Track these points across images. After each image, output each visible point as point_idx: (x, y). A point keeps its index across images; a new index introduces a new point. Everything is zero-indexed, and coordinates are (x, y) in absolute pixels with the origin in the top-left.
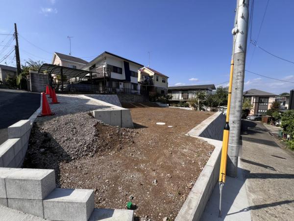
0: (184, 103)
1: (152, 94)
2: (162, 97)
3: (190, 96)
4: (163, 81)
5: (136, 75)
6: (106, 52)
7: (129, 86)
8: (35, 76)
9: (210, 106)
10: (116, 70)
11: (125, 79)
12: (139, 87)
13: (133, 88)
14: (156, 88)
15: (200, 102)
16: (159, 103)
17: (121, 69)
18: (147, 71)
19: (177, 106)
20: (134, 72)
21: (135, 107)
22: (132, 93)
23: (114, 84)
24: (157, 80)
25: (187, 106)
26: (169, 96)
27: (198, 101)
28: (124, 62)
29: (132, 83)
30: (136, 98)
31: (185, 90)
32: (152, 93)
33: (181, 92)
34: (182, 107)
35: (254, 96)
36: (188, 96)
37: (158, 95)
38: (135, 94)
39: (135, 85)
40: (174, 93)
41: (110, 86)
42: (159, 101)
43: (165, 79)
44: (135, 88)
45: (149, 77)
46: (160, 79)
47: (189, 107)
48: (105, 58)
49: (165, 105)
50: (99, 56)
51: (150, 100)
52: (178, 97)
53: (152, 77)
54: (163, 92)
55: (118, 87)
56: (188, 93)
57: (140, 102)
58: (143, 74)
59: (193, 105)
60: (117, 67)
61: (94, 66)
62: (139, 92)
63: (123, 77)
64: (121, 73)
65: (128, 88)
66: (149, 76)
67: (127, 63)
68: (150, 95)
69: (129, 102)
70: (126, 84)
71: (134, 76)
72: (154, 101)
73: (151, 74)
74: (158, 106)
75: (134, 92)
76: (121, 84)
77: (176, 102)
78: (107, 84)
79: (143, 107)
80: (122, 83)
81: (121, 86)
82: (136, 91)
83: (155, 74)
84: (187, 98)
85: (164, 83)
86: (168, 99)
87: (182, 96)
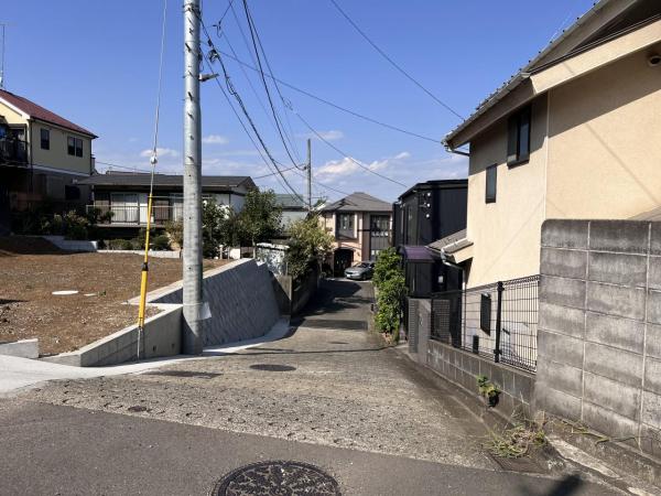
0: (154, 237)
1: (22, 199)
2: (71, 214)
4: (71, 151)
14: (42, 175)
16: (57, 240)
24: (45, 144)
25: (164, 245)
26: (98, 211)
32: (23, 196)
33: (143, 197)
35: (358, 212)
36: (170, 212)
37: (50, 206)
42: (54, 230)
43: (79, 142)
46: (59, 142)
47: (169, 249)
49: (82, 244)
51: (16, 228)
52: (133, 213)
53: (19, 129)
54: (73, 193)
56: (170, 202)
68: (13, 204)
72: (36, 230)
73: (16, 117)
77: (130, 235)
83: (33, 120)
84: (165, 216)
85: (75, 158)
86: (94, 221)
87: (153, 212)
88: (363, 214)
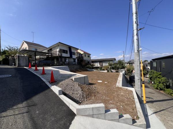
0: (101, 68)
1: (83, 64)
2: (89, 65)
3: (104, 64)
4: (88, 57)
6: (60, 43)
7: (72, 60)
8: (20, 57)
9: (116, 69)
10: (65, 52)
11: (69, 56)
12: (76, 60)
14: (85, 60)
15: (110, 68)
16: (88, 69)
17: (67, 51)
19: (98, 70)
20: (74, 52)
21: (76, 72)
22: (73, 64)
23: (63, 59)
24: (85, 56)
25: (104, 70)
30: (76, 67)
31: (101, 61)
33: (99, 62)
34: (101, 70)
36: (103, 64)
37: (87, 64)
38: (75, 64)
39: (74, 59)
40: (95, 63)
41: (61, 61)
43: (89, 55)
44: (74, 61)
46: (87, 55)
48: (59, 45)
49: (91, 70)
50: (55, 44)
51: (83, 67)
52: (97, 65)
54: (88, 62)
55: (65, 61)
56: (103, 63)
57: (78, 69)
59: (107, 69)
60: (65, 50)
61: (51, 49)
62: (77, 63)
63: (68, 55)
64: (67, 53)
66: (81, 54)
67: (70, 48)
69: (72, 69)
70: (70, 59)
71: (74, 55)
72: (85, 68)
74: (88, 71)
77: (97, 68)
78: (60, 60)
79: (81, 72)
80: (68, 59)
81: (67, 61)
83: (84, 53)
84: (102, 65)
86: (92, 66)
87: (100, 65)
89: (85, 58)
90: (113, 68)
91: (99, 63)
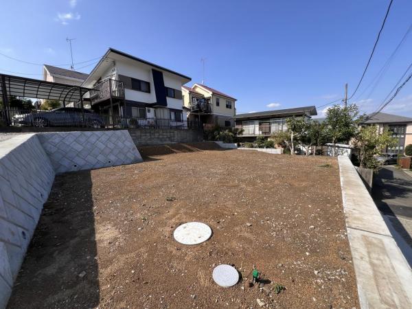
0: (264, 141)
1: (208, 126)
2: (227, 132)
3: (275, 128)
4: (227, 106)
5: (178, 96)
6: (112, 50)
7: (164, 114)
9: (316, 144)
11: (155, 101)
12: (185, 115)
13: (173, 117)
14: (217, 117)
15: (295, 139)
16: (220, 143)
18: (200, 90)
19: (252, 147)
20: (174, 90)
21: (173, 152)
22: (171, 128)
23: (135, 112)
24: (218, 104)
25: (271, 146)
26: (237, 129)
27: (292, 135)
28: (153, 70)
29: (172, 110)
30: (177, 136)
31: (264, 119)
32: (210, 125)
33: (257, 122)
34: (260, 147)
35: (380, 124)
36: (270, 128)
37: (218, 128)
38: (177, 128)
39: (178, 113)
40: (246, 124)
41: (128, 114)
42: (220, 139)
43: (230, 103)
44: (178, 119)
45: (203, 100)
46: (223, 103)
47: (273, 147)
48: (114, 63)
49: (230, 145)
51: (206, 138)
52: (252, 130)
53: (208, 99)
54: (228, 123)
55: (144, 116)
56: (270, 123)
57: (183, 143)
58: (193, 94)
59: (282, 144)
60: (139, 81)
62: (186, 124)
64: (149, 91)
65: (162, 117)
66: (204, 98)
68: (205, 129)
70: (158, 110)
71: (174, 97)
72: (214, 138)
73: (207, 94)
74: (219, 148)
75: (174, 124)
76: (149, 111)
77: (251, 139)
78: (121, 112)
79: (191, 151)
80: (152, 110)
81: (150, 114)
82: (179, 124)
83: (214, 94)
84: (268, 131)
85: (229, 109)
86: (235, 134)
87: (260, 129)
88: (384, 124)
89: (219, 111)
90: (306, 141)
91: (260, 124)
